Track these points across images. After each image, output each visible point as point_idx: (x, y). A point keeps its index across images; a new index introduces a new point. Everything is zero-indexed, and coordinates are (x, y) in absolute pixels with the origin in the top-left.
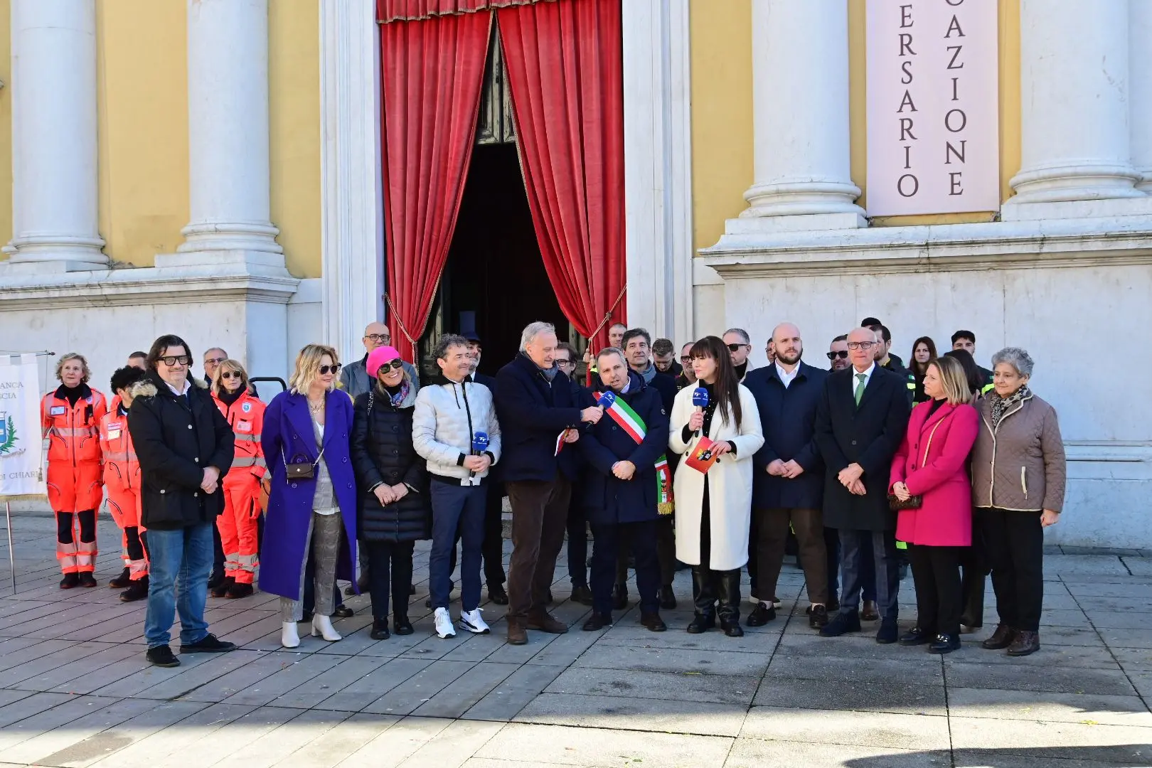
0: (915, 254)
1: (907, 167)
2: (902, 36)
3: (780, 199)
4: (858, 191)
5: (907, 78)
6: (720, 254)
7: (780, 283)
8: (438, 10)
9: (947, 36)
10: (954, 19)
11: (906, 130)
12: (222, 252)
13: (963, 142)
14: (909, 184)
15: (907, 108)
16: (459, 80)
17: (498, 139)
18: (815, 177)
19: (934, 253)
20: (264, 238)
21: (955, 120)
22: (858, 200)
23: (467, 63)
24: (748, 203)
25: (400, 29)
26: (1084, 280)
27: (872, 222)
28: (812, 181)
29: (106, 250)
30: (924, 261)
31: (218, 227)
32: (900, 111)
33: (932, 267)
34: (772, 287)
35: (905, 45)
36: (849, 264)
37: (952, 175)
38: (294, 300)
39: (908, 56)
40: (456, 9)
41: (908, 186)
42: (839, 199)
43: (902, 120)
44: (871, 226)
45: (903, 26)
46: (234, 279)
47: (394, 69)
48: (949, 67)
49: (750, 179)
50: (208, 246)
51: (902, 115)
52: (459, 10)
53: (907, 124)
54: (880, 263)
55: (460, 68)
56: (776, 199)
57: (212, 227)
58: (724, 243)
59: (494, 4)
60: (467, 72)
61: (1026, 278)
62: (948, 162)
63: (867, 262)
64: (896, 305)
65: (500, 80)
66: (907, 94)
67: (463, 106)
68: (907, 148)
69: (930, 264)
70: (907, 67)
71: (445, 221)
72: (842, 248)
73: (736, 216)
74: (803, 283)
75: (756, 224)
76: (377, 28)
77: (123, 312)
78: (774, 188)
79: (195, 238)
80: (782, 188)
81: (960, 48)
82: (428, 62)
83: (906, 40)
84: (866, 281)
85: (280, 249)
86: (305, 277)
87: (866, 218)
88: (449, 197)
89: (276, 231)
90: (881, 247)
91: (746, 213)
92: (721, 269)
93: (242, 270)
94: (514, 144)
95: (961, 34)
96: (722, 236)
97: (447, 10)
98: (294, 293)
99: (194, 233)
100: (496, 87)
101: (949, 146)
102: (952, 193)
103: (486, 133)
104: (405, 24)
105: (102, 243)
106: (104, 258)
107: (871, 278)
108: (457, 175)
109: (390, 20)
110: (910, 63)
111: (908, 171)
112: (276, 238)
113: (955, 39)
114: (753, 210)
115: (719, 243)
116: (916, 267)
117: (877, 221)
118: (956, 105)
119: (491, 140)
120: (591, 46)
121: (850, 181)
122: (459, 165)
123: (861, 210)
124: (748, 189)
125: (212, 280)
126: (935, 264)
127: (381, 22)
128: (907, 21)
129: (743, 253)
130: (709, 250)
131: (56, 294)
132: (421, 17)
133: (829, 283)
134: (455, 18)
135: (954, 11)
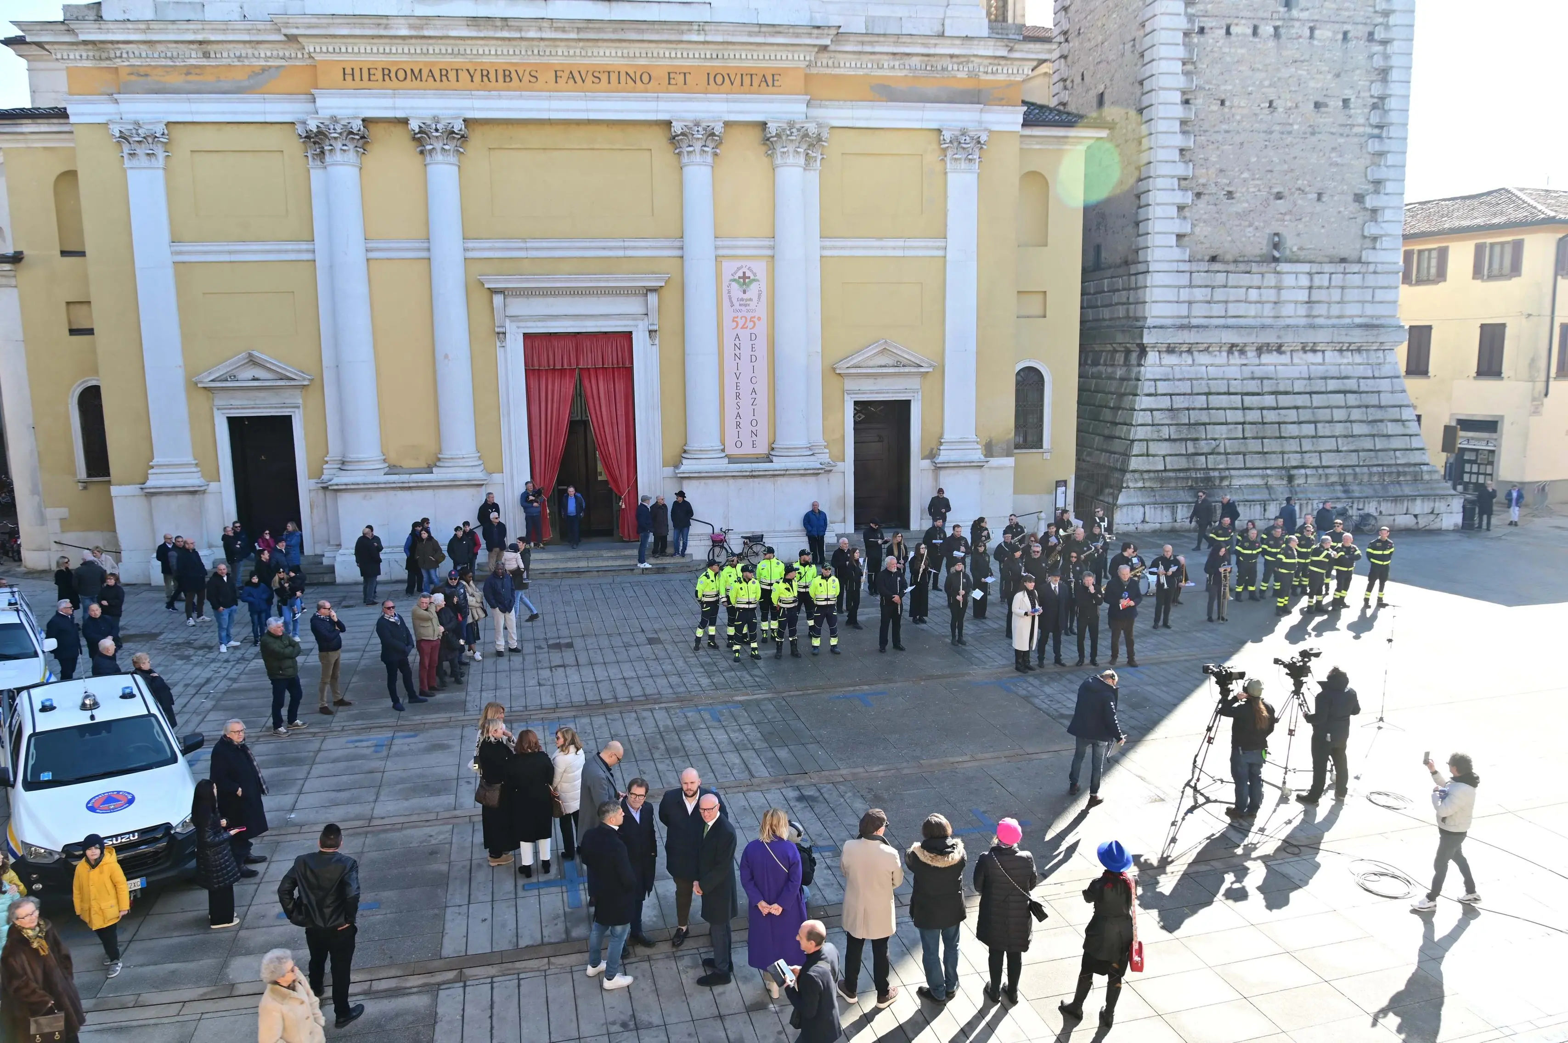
2: (736, 393)
4: (724, 447)
5: (738, 408)
7: (703, 481)
8: (554, 366)
9: (751, 394)
10: (754, 389)
11: (738, 425)
13: (756, 430)
15: (738, 417)
16: (564, 395)
17: (581, 419)
18: (710, 445)
19: (755, 474)
21: (754, 423)
22: (722, 449)
23: (568, 387)
24: (685, 451)
26: (797, 481)
28: (709, 447)
32: (736, 418)
33: (752, 477)
35: (738, 396)
37: (753, 441)
39: (738, 400)
40: (562, 366)
41: (739, 444)
43: (737, 421)
47: (534, 389)
48: (752, 405)
49: (688, 444)
52: (564, 367)
55: (564, 389)
56: (698, 454)
57: (459, 456)
58: (684, 468)
59: (579, 367)
60: (568, 391)
61: (780, 480)
62: (751, 437)
65: (580, 395)
66: (738, 412)
68: (738, 431)
70: (738, 403)
72: (725, 472)
75: (693, 462)
76: (525, 371)
77: (417, 493)
79: (451, 461)
80: (698, 449)
81: (755, 399)
82: (550, 387)
83: (738, 394)
84: (731, 481)
85: (482, 462)
89: (480, 454)
92: (683, 478)
94: (588, 420)
95: (756, 394)
96: (682, 466)
97: (558, 367)
100: (578, 398)
101: (752, 432)
102: (753, 447)
103: (575, 417)
104: (537, 369)
107: (733, 480)
108: (564, 433)
109: (531, 369)
111: (738, 439)
112: (480, 458)
113: (754, 395)
114: (692, 457)
115: (681, 468)
117: (729, 456)
118: (754, 418)
119: (578, 418)
120: (620, 386)
121: (721, 444)
122: (564, 429)
124: (685, 446)
127: (528, 368)
128: (738, 388)
129: (689, 472)
130: (678, 471)
132: (546, 369)
134: (562, 371)
135: (753, 386)
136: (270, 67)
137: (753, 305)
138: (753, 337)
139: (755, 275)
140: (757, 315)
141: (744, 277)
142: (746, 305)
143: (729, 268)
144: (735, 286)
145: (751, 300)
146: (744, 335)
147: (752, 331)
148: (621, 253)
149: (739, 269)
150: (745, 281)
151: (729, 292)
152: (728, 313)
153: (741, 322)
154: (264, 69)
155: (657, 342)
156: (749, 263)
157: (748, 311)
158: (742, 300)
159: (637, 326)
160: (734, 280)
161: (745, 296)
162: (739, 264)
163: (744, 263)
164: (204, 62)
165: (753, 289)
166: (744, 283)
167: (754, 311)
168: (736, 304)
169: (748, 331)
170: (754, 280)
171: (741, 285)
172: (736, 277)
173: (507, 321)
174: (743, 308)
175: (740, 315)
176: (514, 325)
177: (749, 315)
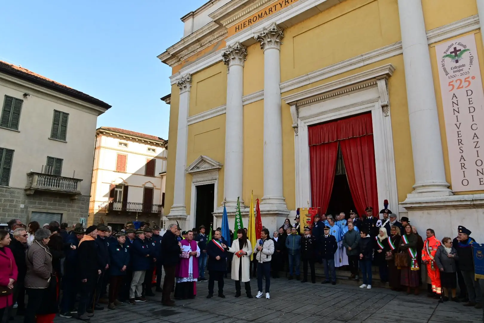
0: (469, 203)
1: (464, 177)
2: (458, 140)
3: (424, 188)
4: (448, 184)
5: (461, 152)
6: (406, 204)
7: (426, 212)
8: (324, 142)
9: (473, 139)
10: (475, 134)
11: (463, 166)
12: (271, 204)
13: (482, 169)
14: (465, 181)
15: (462, 160)
16: (330, 159)
17: (341, 173)
18: (434, 181)
19: (475, 203)
20: (282, 200)
21: (479, 163)
22: (449, 187)
23: (332, 155)
24: (414, 189)
25: (315, 147)
27: (454, 193)
28: (433, 182)
29: (244, 204)
30: (472, 205)
31: (270, 198)
32: (460, 161)
33: (475, 207)
34: (423, 213)
35: (460, 142)
36: (447, 206)
37: (480, 179)
38: (289, 216)
39: (461, 145)
40: (329, 141)
41: (465, 182)
42: (442, 187)
43: (461, 164)
44: (454, 195)
45: (459, 137)
46: (273, 211)
47: (314, 157)
48: (475, 148)
49: (414, 182)
50: (267, 202)
51: (461, 162)
52: (330, 141)
53: (463, 165)
54: (457, 206)
55: (330, 156)
56: (422, 188)
57: (269, 198)
58: (407, 201)
59: (338, 140)
60: (332, 157)
62: (478, 175)
63: (454, 206)
64: (464, 218)
65: (341, 158)
66: (462, 156)
67: (332, 165)
68: (464, 172)
69: (475, 206)
70: (461, 148)
71: (328, 196)
72: (445, 202)
73: (411, 193)
74: (433, 212)
75: (417, 195)
76: (309, 147)
78: (421, 185)
79: (264, 200)
80: (424, 184)
81: (478, 142)
82: (322, 155)
83: (460, 141)
84: (453, 211)
85: (285, 203)
86: (291, 210)
87: (452, 192)
88: (329, 189)
89: (284, 198)
90: (457, 201)
91: (414, 191)
92: (406, 208)
93: (276, 209)
94: (345, 175)
95: (478, 138)
96: (406, 199)
97: (326, 142)
98: (289, 214)
99: (264, 199)
100: (340, 160)
101: (478, 170)
102: (480, 184)
103: (338, 172)
104: (316, 146)
105: (243, 202)
106: (243, 205)
107: (455, 210)
108: (330, 184)
109: (312, 145)
110: (462, 147)
111: (465, 178)
112: (284, 200)
113: (476, 140)
114: (416, 191)
115: (406, 200)
116: (470, 207)
117: (456, 193)
118: (478, 158)
119: (339, 174)
120: (366, 149)
121: (445, 181)
122: (331, 181)
123: (450, 190)
124: (414, 185)
125: (268, 211)
126: (476, 206)
127: (310, 146)
128: (460, 136)
129: (413, 203)
130: (402, 203)
131: (232, 214)
132: (320, 144)
133: (441, 212)
134: (329, 144)
135: (475, 132)
136: (219, 41)
137: (465, 69)
138: (469, 93)
139: (465, 46)
140: (471, 75)
141: (456, 51)
142: (459, 71)
143: (441, 50)
144: (448, 60)
145: (464, 66)
146: (461, 94)
147: (467, 89)
148: (362, 64)
149: (450, 47)
150: (456, 53)
151: (443, 65)
152: (444, 81)
153: (456, 85)
154: (217, 43)
155: (389, 114)
156: (459, 40)
157: (462, 74)
158: (456, 67)
159: (374, 106)
160: (447, 56)
161: (457, 65)
162: (449, 43)
163: (453, 41)
164: (201, 49)
165: (464, 59)
166: (456, 55)
167: (466, 73)
168: (451, 73)
169: (464, 90)
170: (465, 51)
171: (453, 58)
172: (448, 53)
173: (299, 120)
174: (458, 73)
175: (455, 79)
176: (303, 122)
177: (463, 78)
